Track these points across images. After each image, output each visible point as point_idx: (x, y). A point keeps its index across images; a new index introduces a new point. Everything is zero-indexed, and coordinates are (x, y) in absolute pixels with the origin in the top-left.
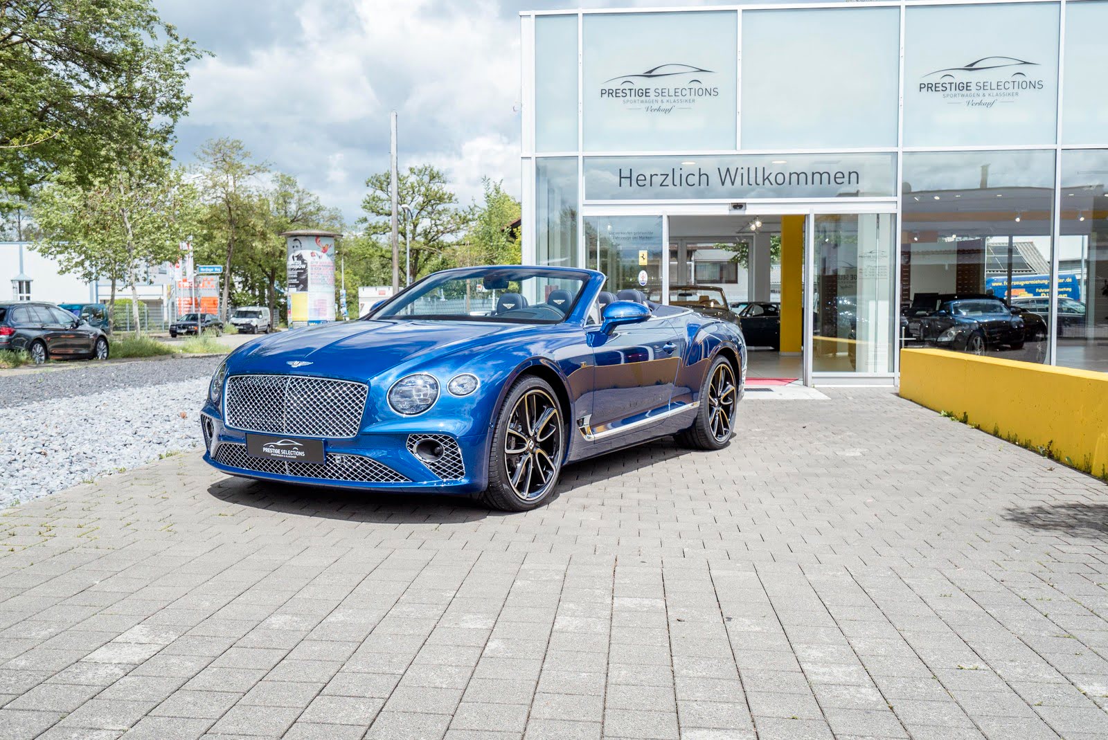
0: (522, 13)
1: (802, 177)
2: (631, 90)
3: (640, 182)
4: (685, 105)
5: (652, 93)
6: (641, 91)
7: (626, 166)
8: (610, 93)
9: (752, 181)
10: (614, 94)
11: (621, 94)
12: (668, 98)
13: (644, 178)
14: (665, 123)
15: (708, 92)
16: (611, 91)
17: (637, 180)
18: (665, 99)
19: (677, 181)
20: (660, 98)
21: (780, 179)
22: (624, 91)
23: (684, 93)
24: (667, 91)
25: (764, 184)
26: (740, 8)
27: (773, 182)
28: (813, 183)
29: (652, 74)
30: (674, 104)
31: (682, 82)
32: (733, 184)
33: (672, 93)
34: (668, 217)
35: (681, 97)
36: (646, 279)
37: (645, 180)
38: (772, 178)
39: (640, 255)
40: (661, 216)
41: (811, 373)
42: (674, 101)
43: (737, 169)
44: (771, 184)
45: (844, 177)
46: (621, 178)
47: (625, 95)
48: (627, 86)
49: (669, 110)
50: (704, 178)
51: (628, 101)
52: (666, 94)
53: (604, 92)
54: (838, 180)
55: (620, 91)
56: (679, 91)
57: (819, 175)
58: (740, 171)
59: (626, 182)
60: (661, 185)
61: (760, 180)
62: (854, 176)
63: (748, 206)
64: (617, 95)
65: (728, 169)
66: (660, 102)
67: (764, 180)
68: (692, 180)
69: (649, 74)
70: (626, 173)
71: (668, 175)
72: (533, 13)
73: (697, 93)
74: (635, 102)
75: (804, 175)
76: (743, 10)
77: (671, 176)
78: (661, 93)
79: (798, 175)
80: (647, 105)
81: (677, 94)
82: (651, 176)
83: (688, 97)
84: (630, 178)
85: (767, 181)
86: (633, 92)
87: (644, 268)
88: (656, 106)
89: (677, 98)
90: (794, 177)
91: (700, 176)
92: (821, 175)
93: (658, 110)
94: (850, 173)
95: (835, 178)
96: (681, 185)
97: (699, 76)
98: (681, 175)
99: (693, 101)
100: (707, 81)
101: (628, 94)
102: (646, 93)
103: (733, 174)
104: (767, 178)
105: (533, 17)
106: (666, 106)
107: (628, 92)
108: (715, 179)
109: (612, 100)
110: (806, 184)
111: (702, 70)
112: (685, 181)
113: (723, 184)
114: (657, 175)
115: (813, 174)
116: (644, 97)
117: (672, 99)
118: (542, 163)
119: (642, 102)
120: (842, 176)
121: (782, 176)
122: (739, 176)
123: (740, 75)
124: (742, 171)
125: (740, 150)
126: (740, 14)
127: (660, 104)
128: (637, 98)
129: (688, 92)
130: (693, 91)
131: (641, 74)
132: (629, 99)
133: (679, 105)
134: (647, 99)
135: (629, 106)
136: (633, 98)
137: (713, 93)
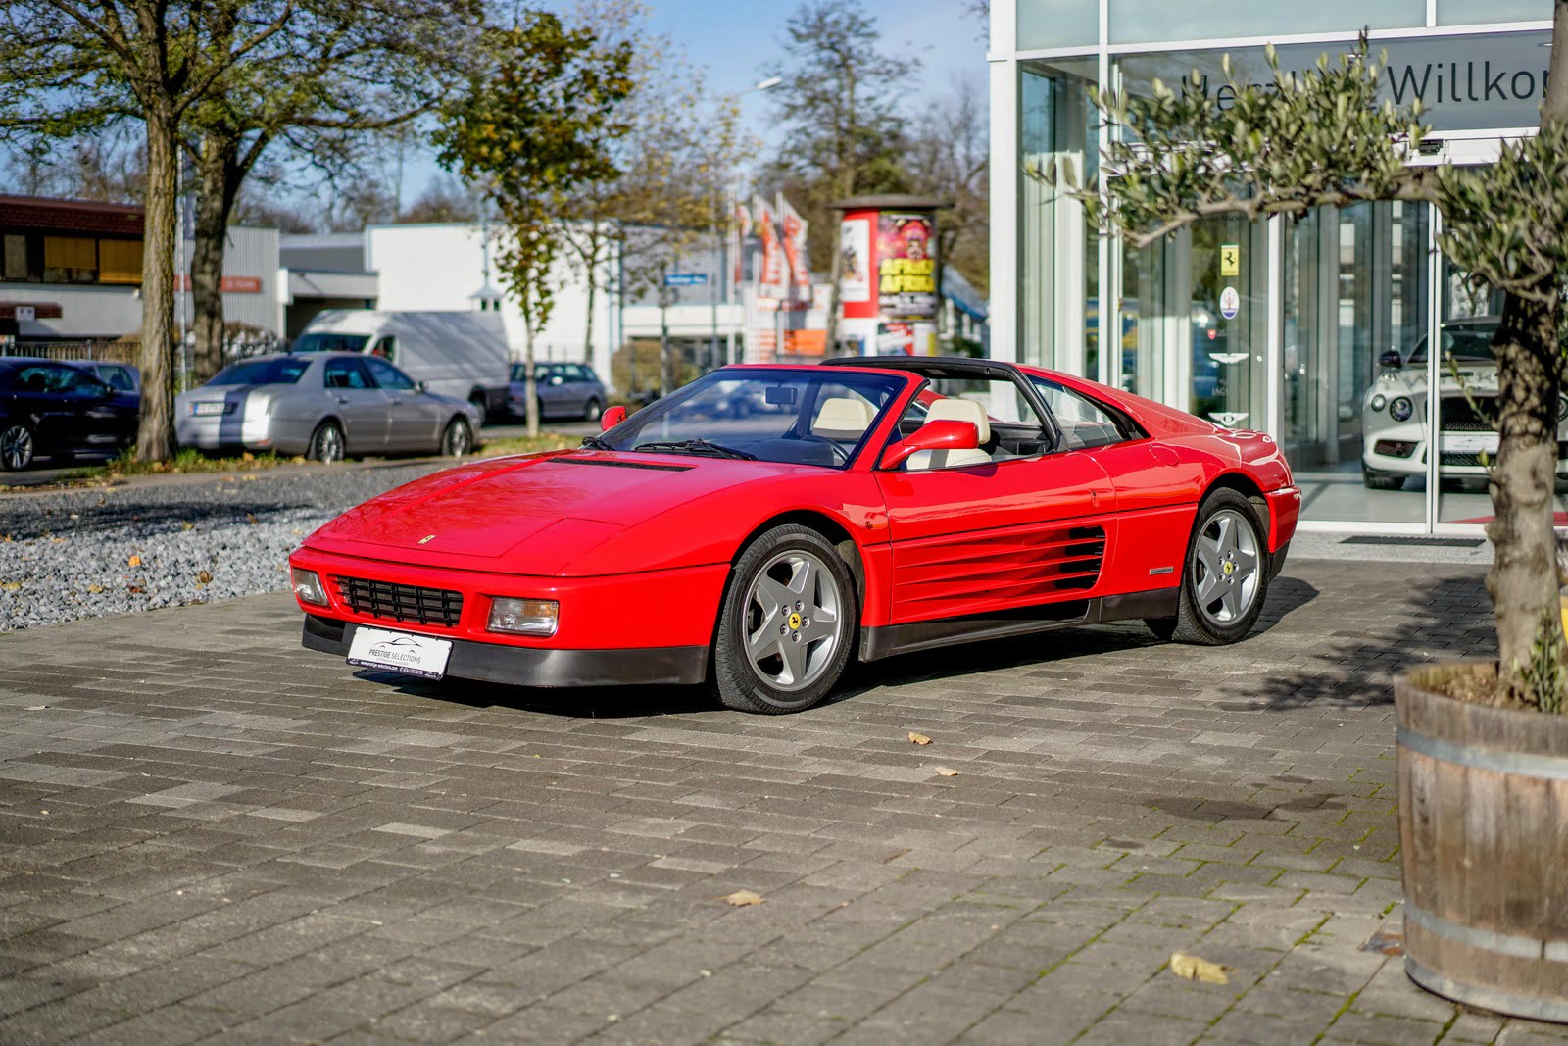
9: (1462, 90)
21: (1523, 86)
25: (1487, 98)
27: (1507, 91)
32: (1420, 98)
38: (1505, 85)
43: (1429, 66)
44: (1504, 97)
58: (1435, 72)
61: (1479, 89)
63: (1448, 145)
65: (1409, 70)
67: (1488, 89)
85: (1494, 90)
103: (1419, 76)
104: (1495, 84)
108: (1380, 92)
113: (1398, 102)
121: (1528, 78)
122: (1432, 83)
124: (1440, 71)
125: (1432, 26)
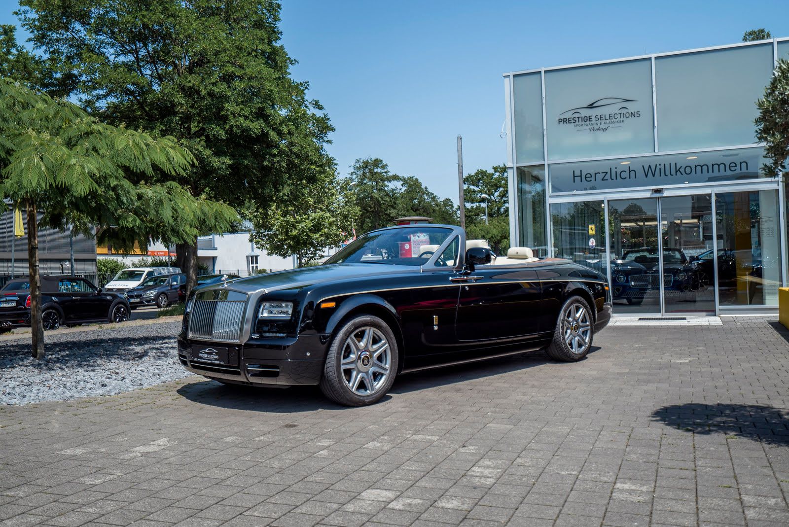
0: (503, 75)
1: (705, 168)
2: (579, 118)
3: (588, 179)
4: (618, 125)
5: (594, 119)
6: (586, 118)
7: (577, 169)
8: (565, 121)
9: (668, 172)
10: (567, 121)
11: (572, 121)
12: (604, 121)
13: (589, 176)
14: (604, 138)
15: (633, 115)
17: (586, 177)
18: (602, 122)
19: (614, 176)
20: (599, 122)
21: (688, 170)
22: (574, 119)
23: (616, 116)
24: (604, 116)
25: (676, 175)
26: (653, 56)
27: (683, 173)
28: (713, 172)
29: (595, 105)
30: (609, 125)
31: (614, 109)
32: (654, 175)
33: (607, 117)
34: (608, 201)
35: (614, 120)
36: (594, 244)
37: (591, 177)
38: (682, 170)
39: (590, 227)
40: (603, 201)
41: (718, 307)
42: (609, 123)
43: (656, 165)
45: (736, 166)
46: (574, 176)
47: (575, 121)
48: (576, 115)
50: (632, 173)
51: (577, 125)
52: (604, 118)
53: (560, 120)
54: (732, 169)
55: (572, 119)
56: (613, 115)
57: (717, 166)
58: (658, 167)
59: (578, 179)
60: (603, 180)
61: (673, 172)
62: (744, 165)
63: (665, 190)
64: (570, 122)
65: (650, 166)
66: (599, 123)
67: (676, 172)
68: (624, 175)
69: (591, 106)
70: (577, 173)
71: (607, 173)
72: (511, 74)
73: (625, 116)
74: (582, 125)
75: (706, 167)
76: (655, 57)
77: (609, 173)
78: (600, 118)
79: (702, 167)
80: (590, 127)
81: (611, 118)
82: (595, 174)
83: (618, 119)
84: (581, 176)
85: (678, 172)
86: (580, 119)
87: (593, 236)
88: (596, 127)
89: (612, 120)
90: (699, 168)
91: (630, 172)
92: (719, 165)
93: (599, 129)
94: (741, 163)
95: (730, 167)
96: (616, 179)
97: (626, 104)
98: (616, 172)
99: (623, 121)
100: (632, 108)
101: (577, 121)
102: (589, 119)
103: (653, 168)
104: (679, 170)
105: (512, 77)
106: (603, 126)
107: (577, 119)
108: (641, 173)
109: (567, 126)
110: (708, 172)
111: (627, 101)
112: (620, 175)
113: (646, 176)
114: (599, 173)
115: (713, 165)
116: (588, 122)
117: (608, 122)
118: (521, 170)
119: (587, 125)
120: (734, 165)
121: (690, 168)
122: (658, 171)
123: (655, 102)
124: (660, 167)
125: (657, 153)
126: (653, 60)
127: (599, 125)
128: (584, 122)
129: (619, 116)
130: (622, 115)
131: (586, 106)
132: (578, 124)
133: (613, 125)
134: (590, 123)
135: (578, 128)
136: (580, 123)
137: (636, 115)
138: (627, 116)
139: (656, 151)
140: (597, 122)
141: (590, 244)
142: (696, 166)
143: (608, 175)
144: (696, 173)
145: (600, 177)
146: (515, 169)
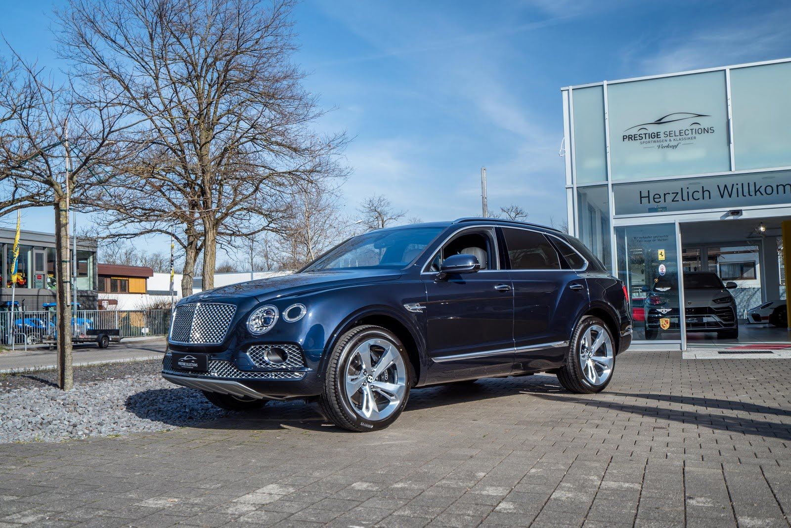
0: (562, 89)
1: (788, 188)
2: (645, 134)
3: (657, 200)
4: (688, 141)
5: (662, 135)
6: (653, 134)
7: (644, 189)
8: (630, 138)
9: (746, 192)
10: (633, 138)
11: (638, 138)
12: (674, 138)
13: (658, 196)
14: (673, 156)
15: (706, 131)
16: (630, 137)
17: (654, 198)
18: (672, 139)
19: (685, 197)
20: (668, 138)
21: (769, 190)
22: (640, 135)
23: (687, 132)
24: (674, 132)
25: (756, 195)
26: (727, 68)
27: (763, 192)
29: (662, 121)
30: (679, 141)
31: (685, 125)
32: (730, 196)
33: (677, 133)
34: (680, 223)
35: (685, 136)
37: (660, 198)
38: (762, 190)
39: (659, 252)
40: (674, 224)
42: (680, 139)
43: (733, 185)
44: (762, 195)
46: (641, 197)
47: (641, 138)
48: (644, 131)
49: (675, 147)
50: (706, 194)
51: (644, 142)
52: (673, 135)
53: (625, 137)
55: (638, 136)
56: (683, 132)
58: (735, 186)
59: (645, 200)
60: (673, 201)
61: (752, 193)
63: (743, 212)
64: (636, 139)
65: (725, 186)
66: (668, 140)
67: (756, 192)
68: (696, 195)
69: (659, 122)
70: (645, 194)
71: (677, 193)
72: (571, 88)
73: (697, 132)
74: (649, 142)
75: (789, 186)
76: (730, 69)
77: (680, 194)
78: (669, 134)
79: (784, 186)
80: (658, 144)
81: (681, 134)
82: (665, 195)
83: (690, 136)
84: (649, 197)
85: (758, 192)
86: (647, 135)
87: (662, 262)
88: (665, 144)
89: (683, 137)
90: (781, 188)
91: (703, 192)
93: (667, 147)
96: (688, 200)
97: (698, 120)
98: (688, 192)
99: (695, 138)
100: (704, 123)
101: (644, 138)
102: (657, 135)
103: (730, 189)
104: (758, 190)
105: (571, 91)
106: (673, 143)
107: (644, 136)
108: (715, 193)
109: (633, 143)
111: (700, 116)
112: (692, 196)
113: (722, 196)
114: (669, 194)
116: (656, 139)
117: (678, 138)
118: (582, 191)
119: (655, 142)
121: (771, 188)
122: (735, 190)
123: (730, 117)
124: (737, 186)
125: (734, 171)
126: (728, 72)
127: (669, 142)
128: (651, 139)
129: (690, 131)
130: (694, 131)
131: (653, 122)
132: (645, 140)
133: (683, 142)
134: (659, 139)
135: (645, 145)
136: (648, 139)
137: (710, 131)
138: (700, 132)
139: (733, 169)
140: (666, 138)
141: (660, 271)
142: (777, 186)
143: (680, 195)
144: (778, 193)
145: (669, 198)
146: (575, 190)
